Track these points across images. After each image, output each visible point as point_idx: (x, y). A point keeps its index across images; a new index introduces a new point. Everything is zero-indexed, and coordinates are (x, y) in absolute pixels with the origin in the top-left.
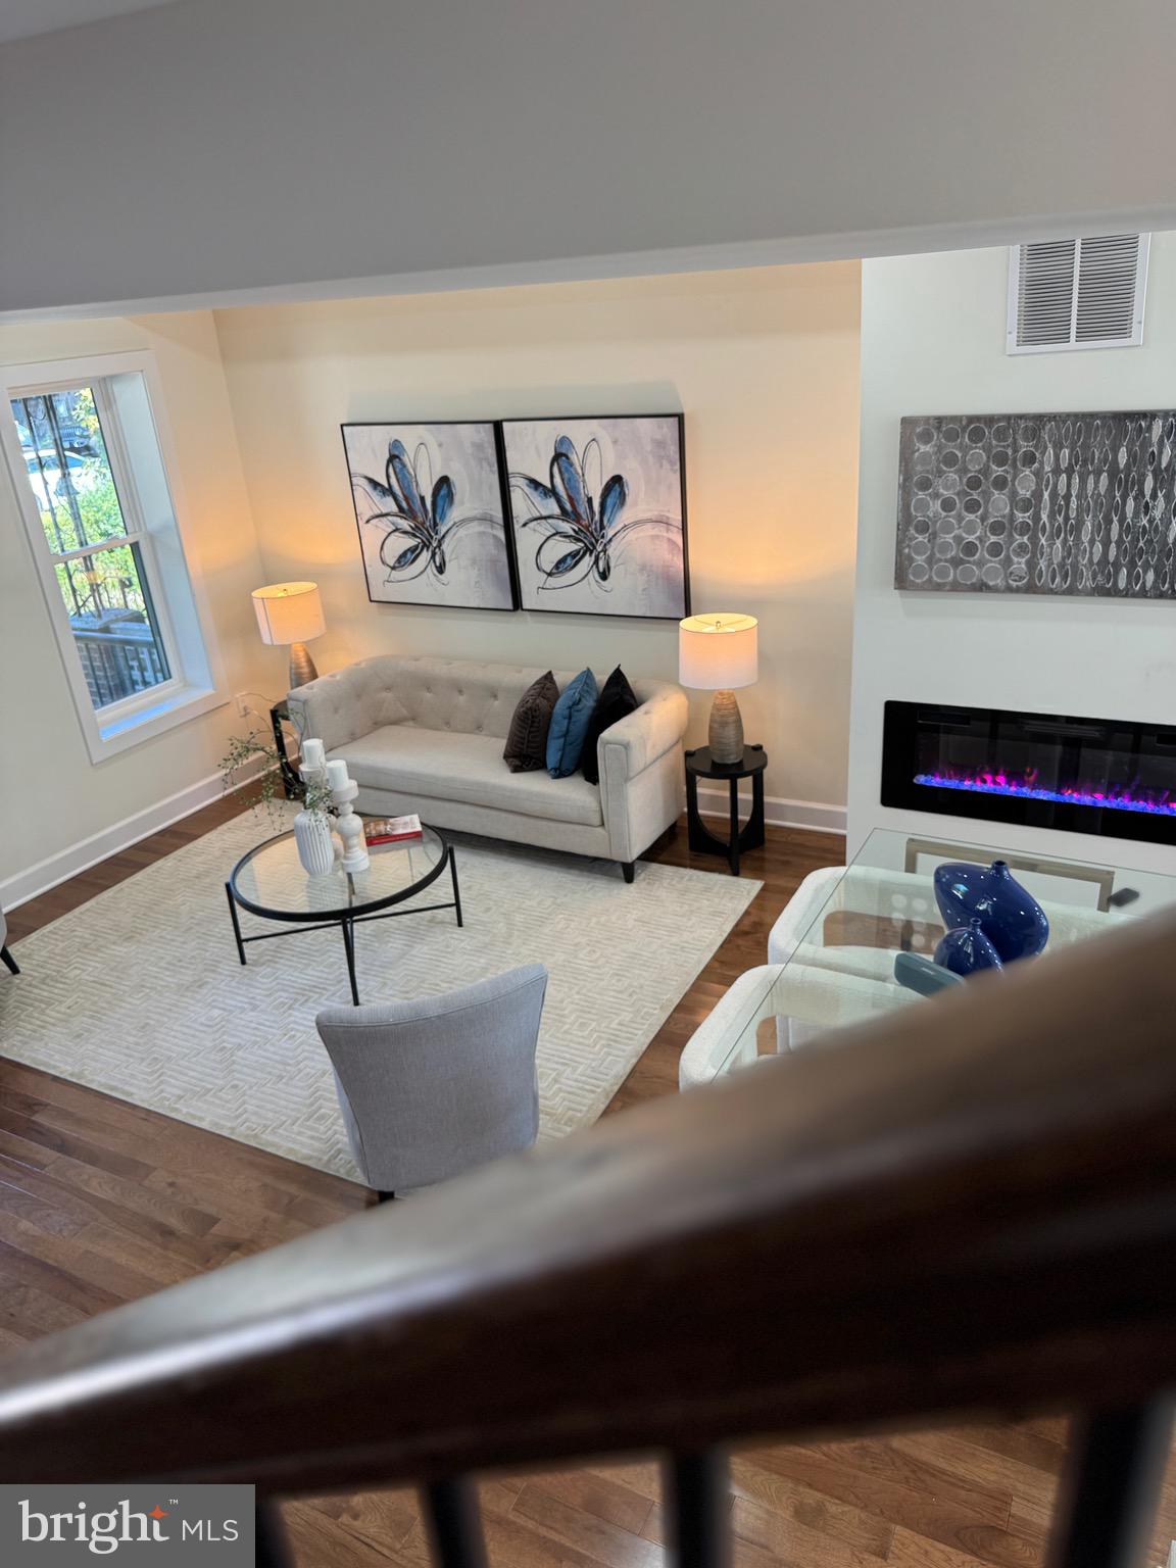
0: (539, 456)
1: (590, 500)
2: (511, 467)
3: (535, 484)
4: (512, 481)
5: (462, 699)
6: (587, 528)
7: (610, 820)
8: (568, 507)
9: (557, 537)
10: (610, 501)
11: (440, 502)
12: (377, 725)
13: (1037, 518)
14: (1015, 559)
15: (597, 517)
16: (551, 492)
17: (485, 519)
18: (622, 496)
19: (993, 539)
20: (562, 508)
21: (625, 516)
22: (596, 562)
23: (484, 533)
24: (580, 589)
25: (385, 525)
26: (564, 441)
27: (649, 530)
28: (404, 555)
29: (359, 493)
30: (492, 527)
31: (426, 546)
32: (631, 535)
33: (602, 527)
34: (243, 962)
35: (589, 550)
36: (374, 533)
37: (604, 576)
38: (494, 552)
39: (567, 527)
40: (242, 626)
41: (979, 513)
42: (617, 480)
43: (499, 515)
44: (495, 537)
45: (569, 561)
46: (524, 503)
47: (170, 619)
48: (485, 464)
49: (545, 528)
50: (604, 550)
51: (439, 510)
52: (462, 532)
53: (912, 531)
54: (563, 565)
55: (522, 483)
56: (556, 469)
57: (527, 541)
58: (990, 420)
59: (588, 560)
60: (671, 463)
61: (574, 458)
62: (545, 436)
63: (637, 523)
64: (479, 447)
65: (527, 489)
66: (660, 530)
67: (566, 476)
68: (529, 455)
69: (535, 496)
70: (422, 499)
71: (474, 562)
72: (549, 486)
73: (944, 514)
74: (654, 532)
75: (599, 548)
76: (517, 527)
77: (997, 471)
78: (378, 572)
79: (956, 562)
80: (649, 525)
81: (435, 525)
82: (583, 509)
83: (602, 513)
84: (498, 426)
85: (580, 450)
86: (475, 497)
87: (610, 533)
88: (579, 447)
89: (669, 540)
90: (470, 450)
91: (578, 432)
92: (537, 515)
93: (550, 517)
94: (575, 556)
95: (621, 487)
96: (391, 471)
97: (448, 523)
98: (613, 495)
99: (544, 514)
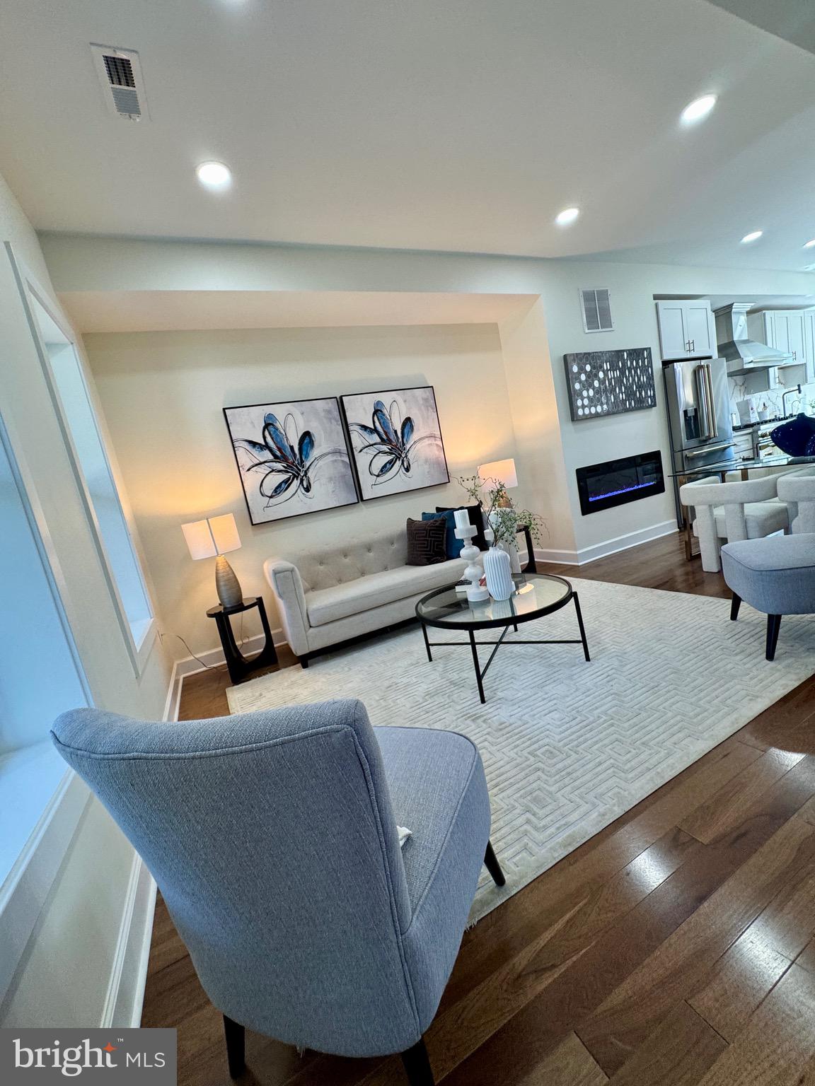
0: (366, 412)
1: (396, 432)
3: (364, 428)
4: (351, 428)
6: (396, 446)
8: (384, 437)
9: (380, 454)
10: (406, 431)
11: (304, 447)
13: (606, 387)
15: (400, 440)
16: (375, 431)
17: (336, 452)
18: (411, 428)
20: (381, 438)
21: (415, 436)
22: (403, 463)
23: (336, 461)
24: (397, 480)
25: (263, 469)
26: (378, 404)
27: (427, 442)
28: (280, 486)
30: (341, 456)
31: (295, 477)
32: (418, 446)
33: (404, 444)
35: (398, 458)
36: (254, 477)
37: (407, 470)
38: (343, 470)
39: (385, 448)
41: (592, 387)
42: (408, 420)
44: (343, 461)
45: (388, 466)
46: (358, 439)
48: (333, 421)
49: (373, 451)
50: (406, 456)
51: (304, 453)
52: (321, 463)
53: (576, 396)
54: (384, 470)
55: (357, 428)
56: (375, 418)
57: (362, 460)
59: (398, 463)
60: (433, 409)
61: (385, 411)
62: (368, 403)
63: (420, 439)
65: (360, 431)
66: (431, 441)
67: (382, 421)
68: (360, 413)
69: (365, 434)
70: (292, 448)
71: (331, 479)
72: (373, 427)
73: (583, 388)
75: (403, 456)
78: (258, 503)
79: (589, 407)
80: (427, 439)
81: (302, 462)
82: (392, 437)
83: (403, 437)
84: (339, 400)
85: (387, 406)
86: (327, 439)
87: (408, 446)
90: (323, 414)
91: (385, 398)
92: (367, 444)
93: (375, 444)
94: (391, 463)
95: (411, 422)
96: (266, 433)
97: (311, 459)
98: (408, 427)
99: (371, 443)
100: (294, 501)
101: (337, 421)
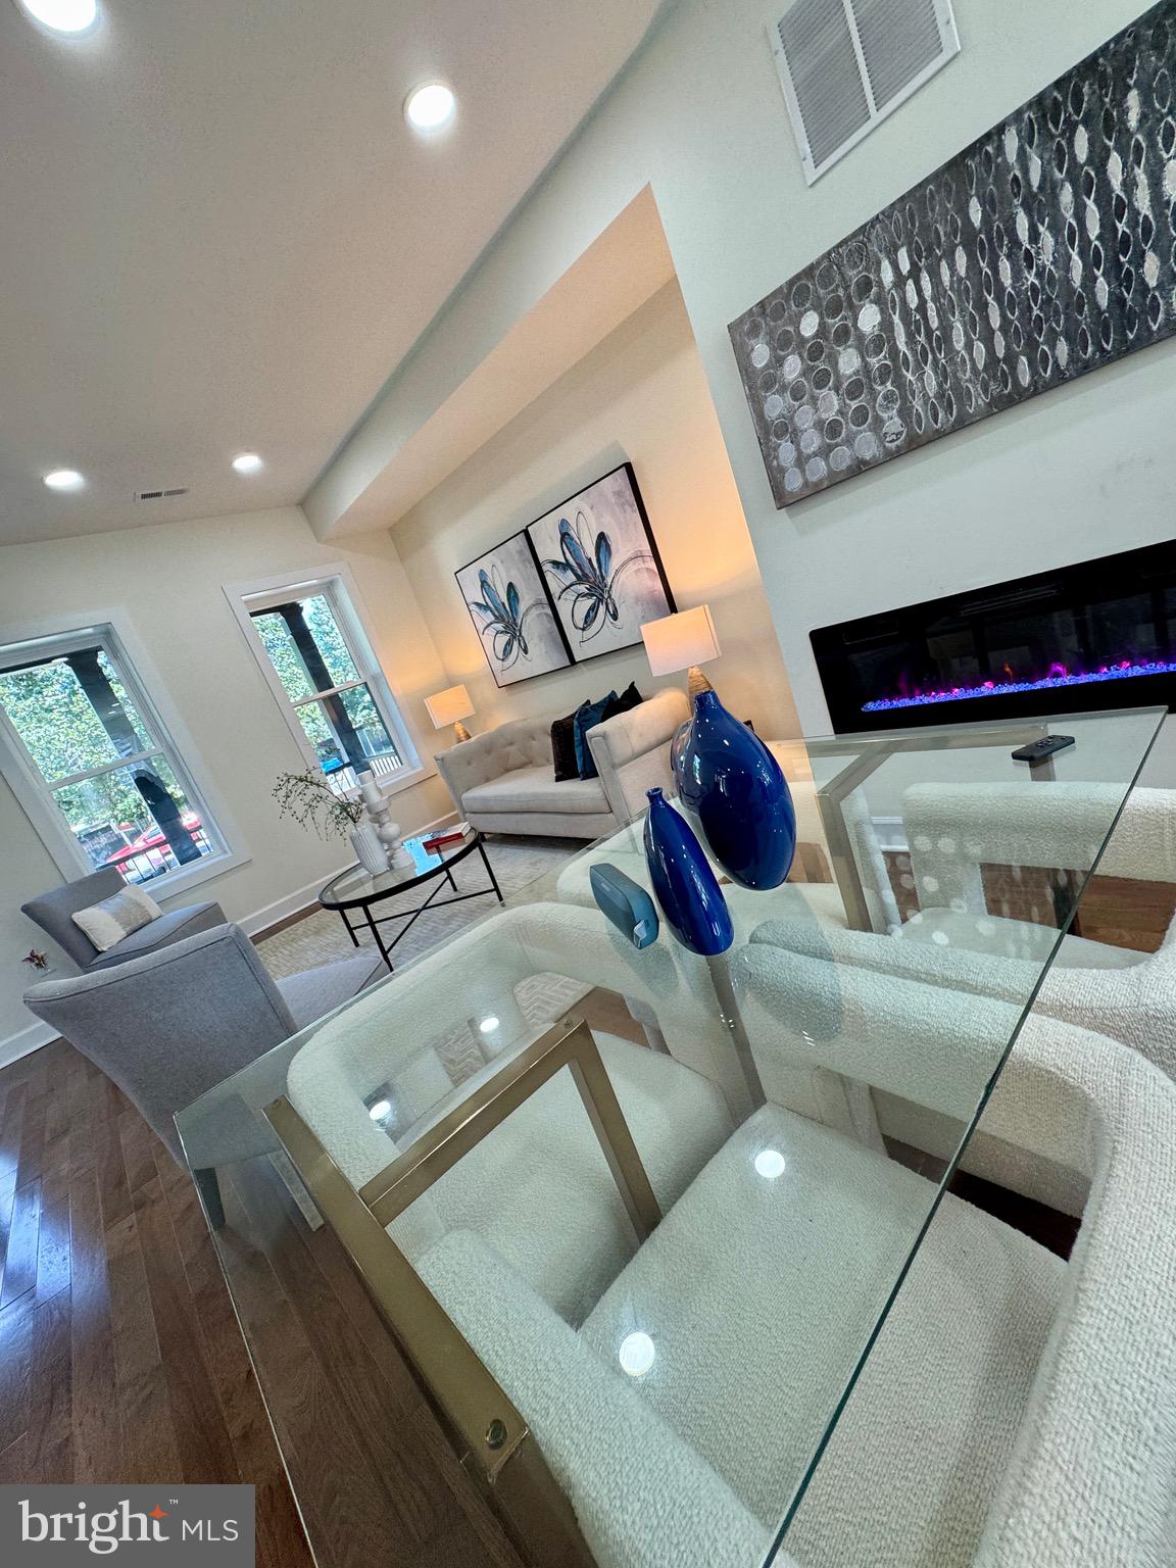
1: (590, 560)
2: (541, 559)
3: (556, 564)
4: (544, 568)
6: (594, 583)
7: (614, 804)
8: (579, 573)
9: (580, 599)
10: (602, 556)
11: (512, 603)
12: (508, 770)
13: (894, 351)
14: (885, 416)
16: (567, 566)
17: (538, 604)
18: (608, 547)
19: (854, 404)
20: (576, 575)
21: (615, 562)
22: (607, 608)
25: (491, 631)
26: (564, 523)
27: (632, 567)
28: (505, 649)
30: (543, 608)
31: (514, 637)
32: (622, 576)
33: (603, 578)
34: (357, 945)
35: (600, 600)
36: (488, 639)
37: (615, 616)
38: (549, 625)
39: (582, 588)
41: (831, 383)
42: (602, 537)
43: (544, 597)
44: (546, 614)
45: (592, 614)
48: (527, 564)
49: (570, 595)
50: (610, 597)
51: (514, 608)
53: (774, 439)
54: (589, 619)
55: (550, 566)
56: (565, 547)
57: (564, 609)
58: (809, 272)
59: (602, 608)
60: (631, 506)
61: (572, 533)
62: (552, 522)
63: (623, 565)
64: (521, 552)
65: (553, 570)
66: (639, 564)
67: (571, 549)
68: (548, 544)
69: (559, 573)
70: (504, 604)
71: (541, 639)
72: (564, 561)
73: (797, 404)
74: (635, 568)
75: (606, 597)
76: (555, 601)
77: (834, 323)
78: (497, 665)
79: (825, 452)
80: (631, 563)
81: (515, 619)
82: (588, 569)
83: (600, 567)
84: (526, 532)
85: (574, 526)
86: (529, 594)
87: (609, 581)
88: (573, 523)
89: (647, 569)
90: (516, 557)
91: (568, 512)
92: (564, 587)
93: (572, 585)
94: (594, 609)
95: (606, 541)
96: (484, 593)
97: (520, 615)
98: (603, 550)
99: (568, 584)
101: (530, 563)
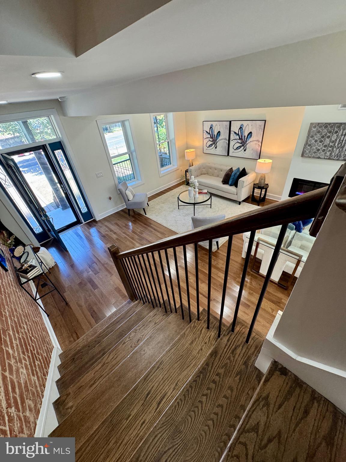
0: (237, 127)
1: (245, 136)
3: (235, 133)
4: (231, 132)
5: (216, 171)
6: (243, 141)
7: (238, 194)
8: (241, 137)
9: (237, 143)
10: (249, 137)
11: (218, 136)
12: (201, 174)
13: (335, 145)
14: (328, 153)
15: (246, 140)
16: (238, 134)
17: (226, 139)
18: (251, 136)
19: (324, 148)
20: (239, 137)
21: (251, 139)
22: (244, 148)
23: (225, 142)
24: (240, 153)
25: (208, 140)
26: (242, 125)
27: (255, 142)
28: (210, 145)
29: (204, 133)
31: (214, 144)
32: (251, 143)
33: (246, 141)
34: (179, 209)
35: (243, 146)
36: (206, 141)
37: (245, 151)
38: (226, 145)
39: (240, 141)
40: (183, 156)
41: (322, 143)
43: (228, 138)
44: (226, 142)
45: (239, 148)
46: (233, 136)
47: (172, 154)
48: (227, 129)
49: (236, 141)
50: (246, 146)
51: (217, 137)
52: (221, 141)
53: (307, 146)
54: (237, 148)
55: (233, 133)
56: (240, 130)
57: (232, 143)
58: (330, 124)
59: (242, 147)
60: (262, 129)
61: (243, 128)
62: (238, 124)
63: (253, 141)
64: (226, 126)
65: (234, 134)
66: (257, 142)
67: (241, 132)
68: (235, 128)
69: (235, 135)
70: (215, 135)
71: (222, 147)
72: (238, 133)
73: (315, 143)
75: (245, 145)
76: (231, 141)
77: (329, 134)
78: (205, 148)
79: (315, 153)
80: (255, 141)
81: (216, 140)
82: (243, 138)
83: (247, 139)
84: (230, 122)
85: (245, 127)
86: (224, 135)
87: (247, 142)
90: (224, 126)
91: (245, 123)
92: (235, 139)
93: (237, 139)
94: (240, 147)
95: (251, 134)
96: (210, 130)
97: (219, 140)
98: (250, 135)
99: (236, 139)
100: (212, 150)
101: (228, 129)
